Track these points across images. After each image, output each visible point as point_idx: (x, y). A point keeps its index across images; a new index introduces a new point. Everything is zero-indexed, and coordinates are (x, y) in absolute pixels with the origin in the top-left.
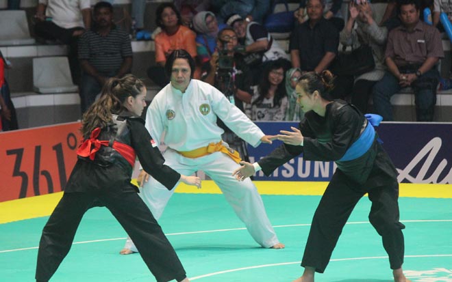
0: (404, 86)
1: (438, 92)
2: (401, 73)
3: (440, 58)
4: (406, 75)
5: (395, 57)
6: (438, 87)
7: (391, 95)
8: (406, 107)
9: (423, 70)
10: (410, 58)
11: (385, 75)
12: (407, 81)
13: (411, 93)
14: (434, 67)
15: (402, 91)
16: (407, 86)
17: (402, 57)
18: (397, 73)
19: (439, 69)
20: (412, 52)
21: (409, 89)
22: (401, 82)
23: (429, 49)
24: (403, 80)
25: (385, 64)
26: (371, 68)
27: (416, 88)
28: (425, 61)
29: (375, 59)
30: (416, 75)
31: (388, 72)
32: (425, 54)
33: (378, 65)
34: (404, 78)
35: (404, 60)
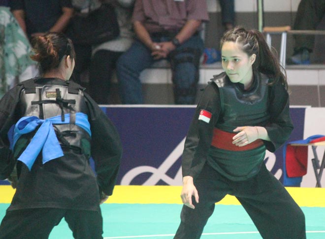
0: (158, 58)
1: (201, 66)
2: (153, 41)
3: (203, 21)
4: (161, 44)
5: (146, 20)
6: (202, 59)
7: (141, 70)
8: (159, 86)
9: (182, 37)
10: (165, 21)
11: (133, 45)
12: (162, 51)
13: (167, 68)
15: (155, 65)
16: (162, 58)
17: (155, 20)
18: (148, 40)
19: (203, 35)
20: (168, 13)
21: (164, 62)
22: (153, 54)
23: (189, 8)
24: (157, 50)
25: (133, 30)
26: (115, 35)
27: (173, 61)
29: (120, 23)
30: (174, 44)
31: (137, 40)
32: (184, 16)
33: (123, 31)
34: (158, 47)
35: (157, 24)
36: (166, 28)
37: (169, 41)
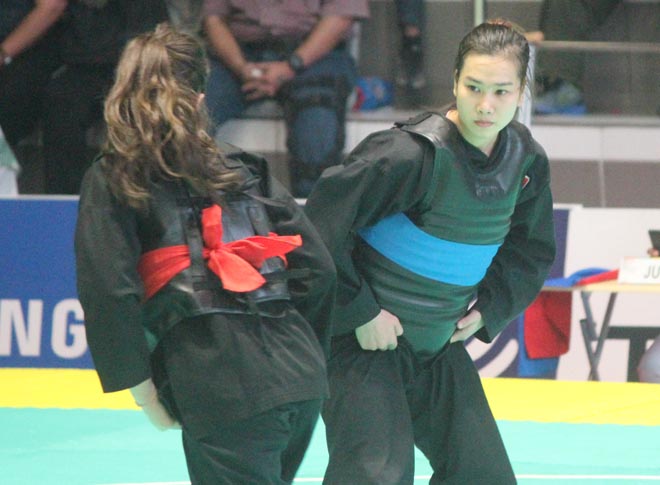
0: (255, 96)
1: (349, 115)
2: (248, 59)
3: (356, 19)
4: (263, 65)
5: (232, 16)
6: (352, 100)
9: (308, 52)
12: (264, 81)
13: (276, 118)
14: (341, 45)
15: (251, 111)
16: (264, 98)
17: (250, 14)
18: (236, 57)
19: (354, 50)
21: (269, 107)
22: (246, 87)
24: (253, 80)
28: (313, 27)
30: (291, 66)
32: (315, 7)
34: (256, 73)
36: (275, 32)
37: (281, 59)
